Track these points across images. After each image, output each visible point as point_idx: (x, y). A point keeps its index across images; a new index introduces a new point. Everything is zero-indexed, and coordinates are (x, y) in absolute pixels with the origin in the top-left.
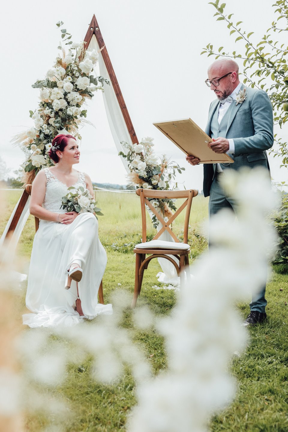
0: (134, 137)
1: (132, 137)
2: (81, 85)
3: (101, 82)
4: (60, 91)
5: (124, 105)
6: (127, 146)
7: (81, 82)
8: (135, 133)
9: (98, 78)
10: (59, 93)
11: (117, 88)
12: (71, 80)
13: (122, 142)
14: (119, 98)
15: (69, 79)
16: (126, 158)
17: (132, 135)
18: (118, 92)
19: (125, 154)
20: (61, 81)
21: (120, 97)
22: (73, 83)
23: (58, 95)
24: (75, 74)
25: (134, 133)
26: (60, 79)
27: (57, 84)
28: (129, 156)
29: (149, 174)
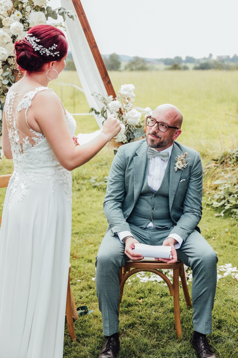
0: (109, 86)
1: (106, 86)
2: (33, 23)
3: (62, 15)
4: (6, 34)
5: (94, 44)
6: (100, 99)
7: (34, 20)
8: (110, 80)
9: (58, 10)
10: (5, 36)
11: (84, 21)
12: (21, 16)
13: (93, 94)
14: (87, 34)
15: (18, 15)
16: (100, 115)
17: (107, 82)
18: (86, 27)
19: (97, 111)
20: (8, 18)
21: (89, 32)
22: (22, 21)
23: (4, 38)
24: (25, 9)
25: (108, 80)
26: (6, 15)
27: (3, 22)
28: (103, 113)
29: (130, 136)
